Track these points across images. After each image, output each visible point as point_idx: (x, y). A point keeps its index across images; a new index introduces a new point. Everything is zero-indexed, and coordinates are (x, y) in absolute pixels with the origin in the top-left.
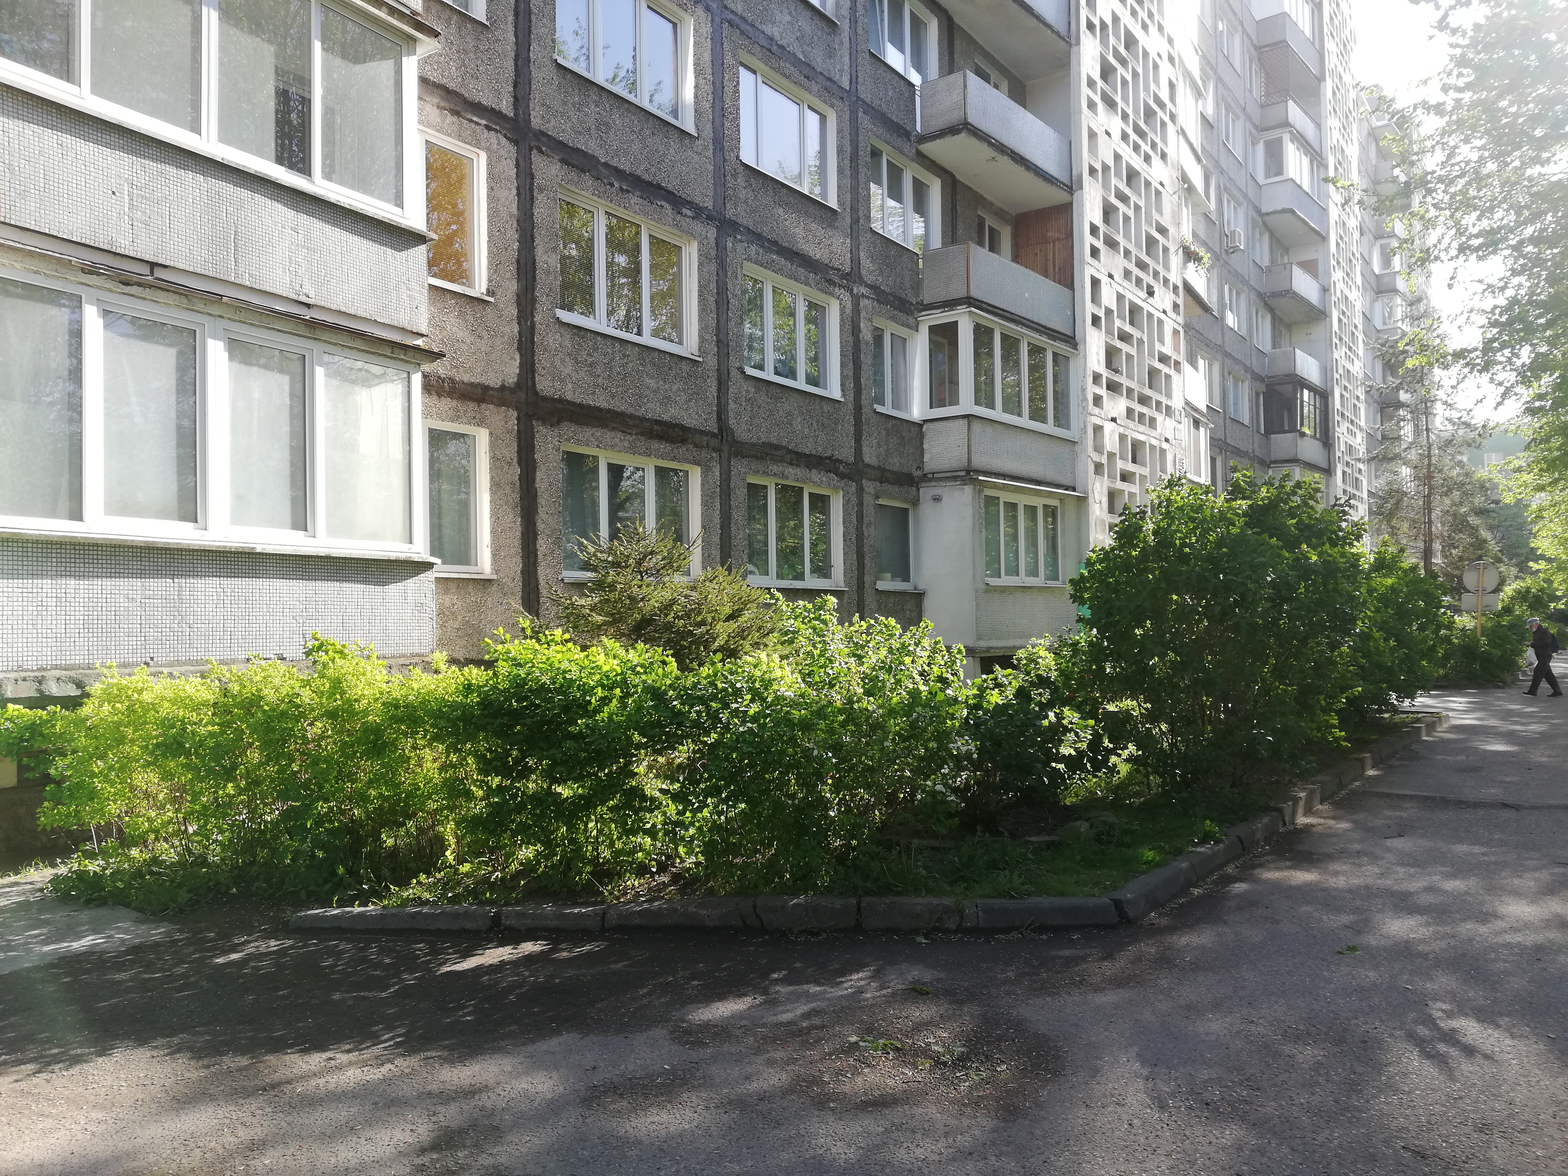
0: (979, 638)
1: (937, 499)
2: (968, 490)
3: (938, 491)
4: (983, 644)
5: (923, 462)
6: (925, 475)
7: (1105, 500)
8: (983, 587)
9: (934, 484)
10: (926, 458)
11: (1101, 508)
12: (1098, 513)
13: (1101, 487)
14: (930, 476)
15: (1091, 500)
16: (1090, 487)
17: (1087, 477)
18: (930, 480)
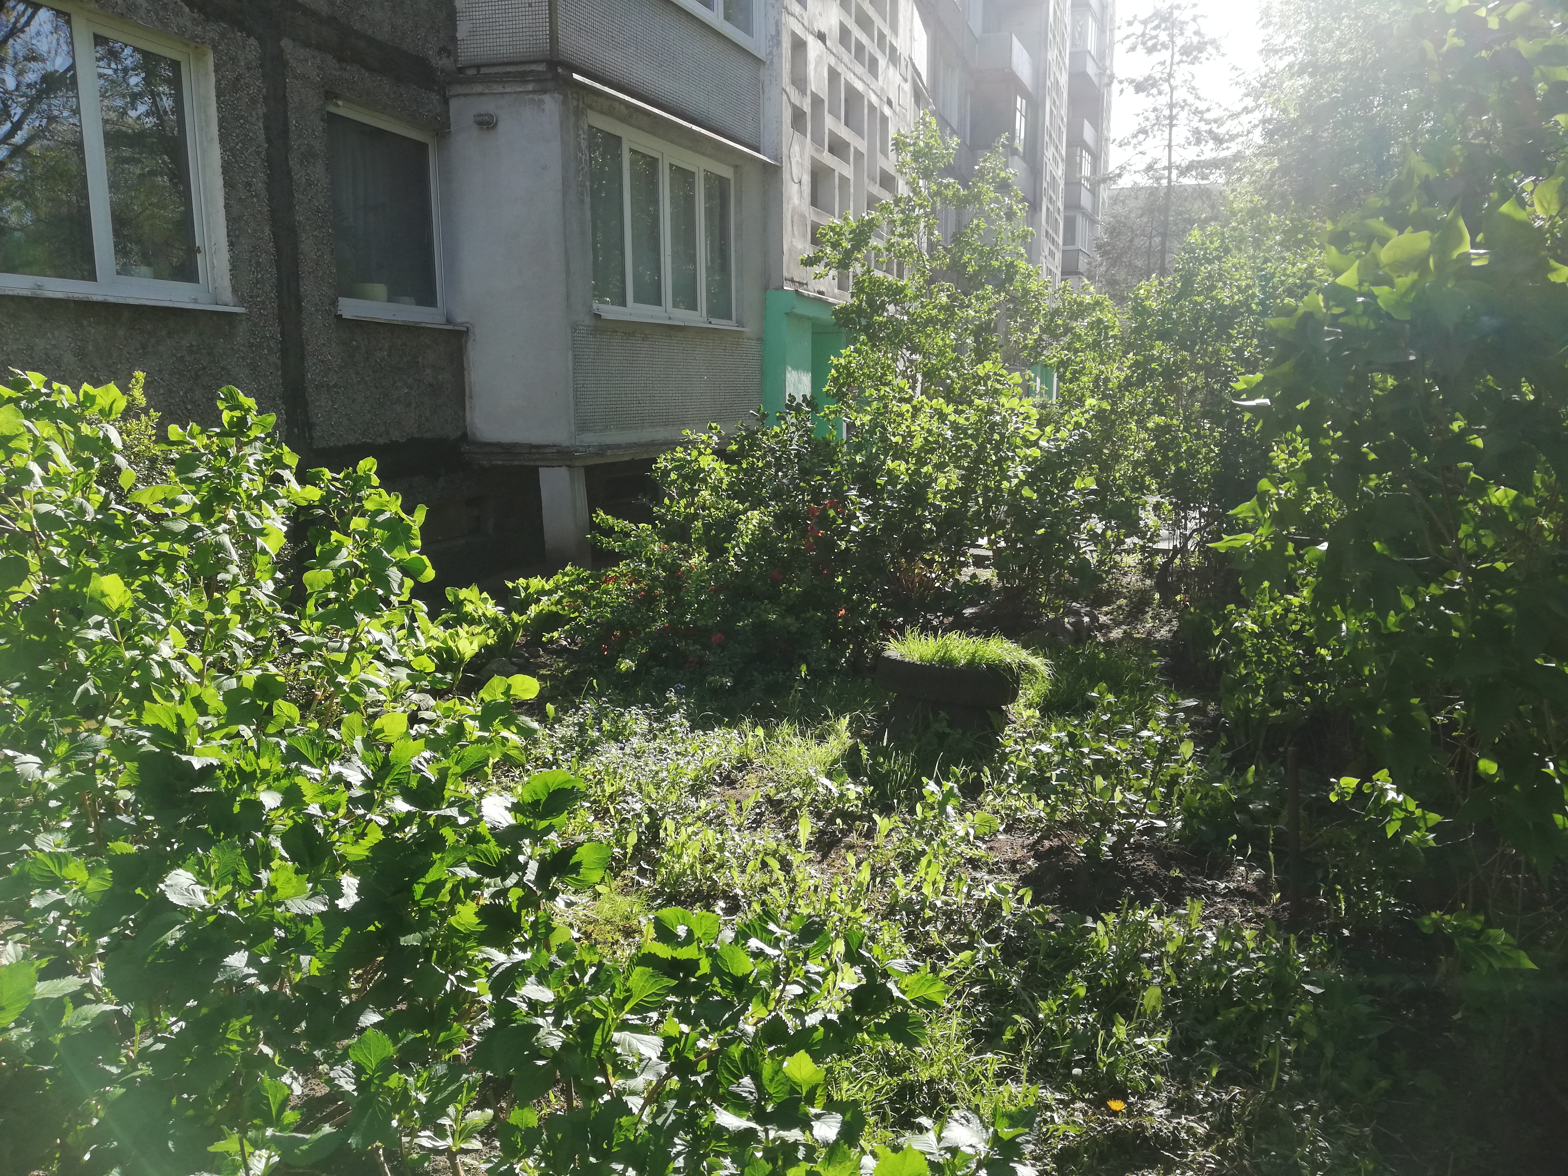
0: (583, 427)
1: (487, 124)
2: (551, 104)
3: (487, 106)
4: (591, 439)
5: (454, 39)
6: (461, 70)
7: (806, 179)
8: (588, 321)
9: (479, 88)
10: (463, 30)
11: (801, 192)
12: (796, 200)
13: (802, 156)
14: (471, 72)
15: (786, 176)
16: (785, 150)
17: (780, 134)
18: (471, 81)
